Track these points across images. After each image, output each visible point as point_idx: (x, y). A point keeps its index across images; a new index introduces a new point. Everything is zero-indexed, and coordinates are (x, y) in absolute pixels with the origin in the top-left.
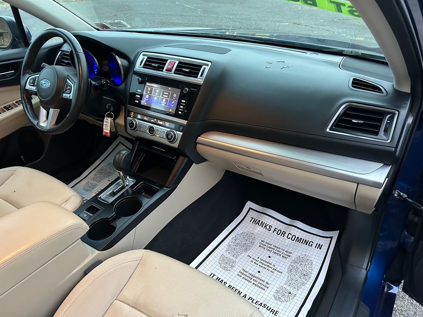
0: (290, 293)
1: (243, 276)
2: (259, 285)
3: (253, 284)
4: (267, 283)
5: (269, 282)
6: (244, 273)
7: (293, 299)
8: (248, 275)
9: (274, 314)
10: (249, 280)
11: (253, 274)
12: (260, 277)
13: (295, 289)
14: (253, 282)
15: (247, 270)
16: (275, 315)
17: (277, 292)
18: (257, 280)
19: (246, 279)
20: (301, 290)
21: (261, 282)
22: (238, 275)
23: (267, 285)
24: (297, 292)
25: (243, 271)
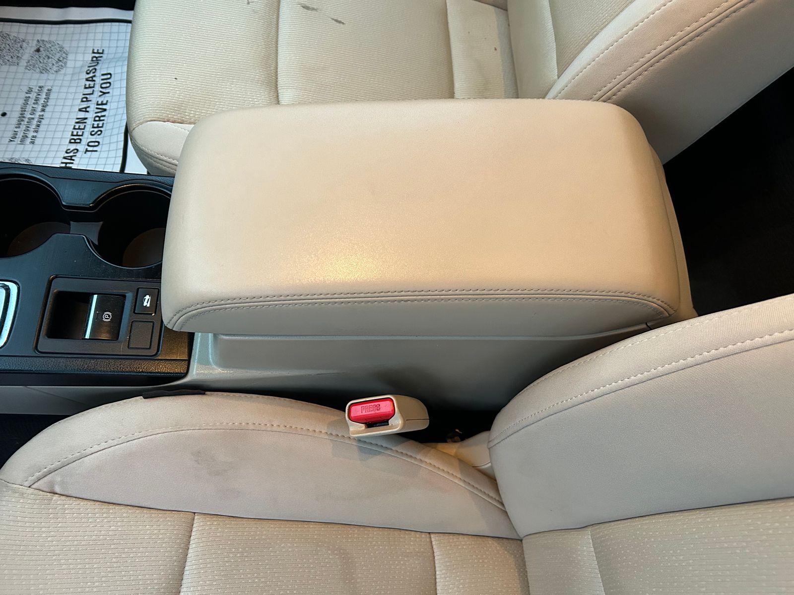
0: (38, 50)
1: (31, 134)
2: (42, 101)
3: (43, 110)
4: (30, 91)
5: (25, 89)
6: (21, 136)
7: (50, 42)
8: (23, 127)
9: (101, 55)
10: (36, 120)
11: (14, 121)
12: (18, 108)
13: (25, 45)
14: (38, 113)
15: (10, 135)
16: (102, 53)
17: (44, 72)
18: (29, 109)
19: (38, 126)
20: (22, 37)
21: (31, 101)
22: (33, 143)
23: (36, 89)
24: (30, 42)
25: (18, 140)
